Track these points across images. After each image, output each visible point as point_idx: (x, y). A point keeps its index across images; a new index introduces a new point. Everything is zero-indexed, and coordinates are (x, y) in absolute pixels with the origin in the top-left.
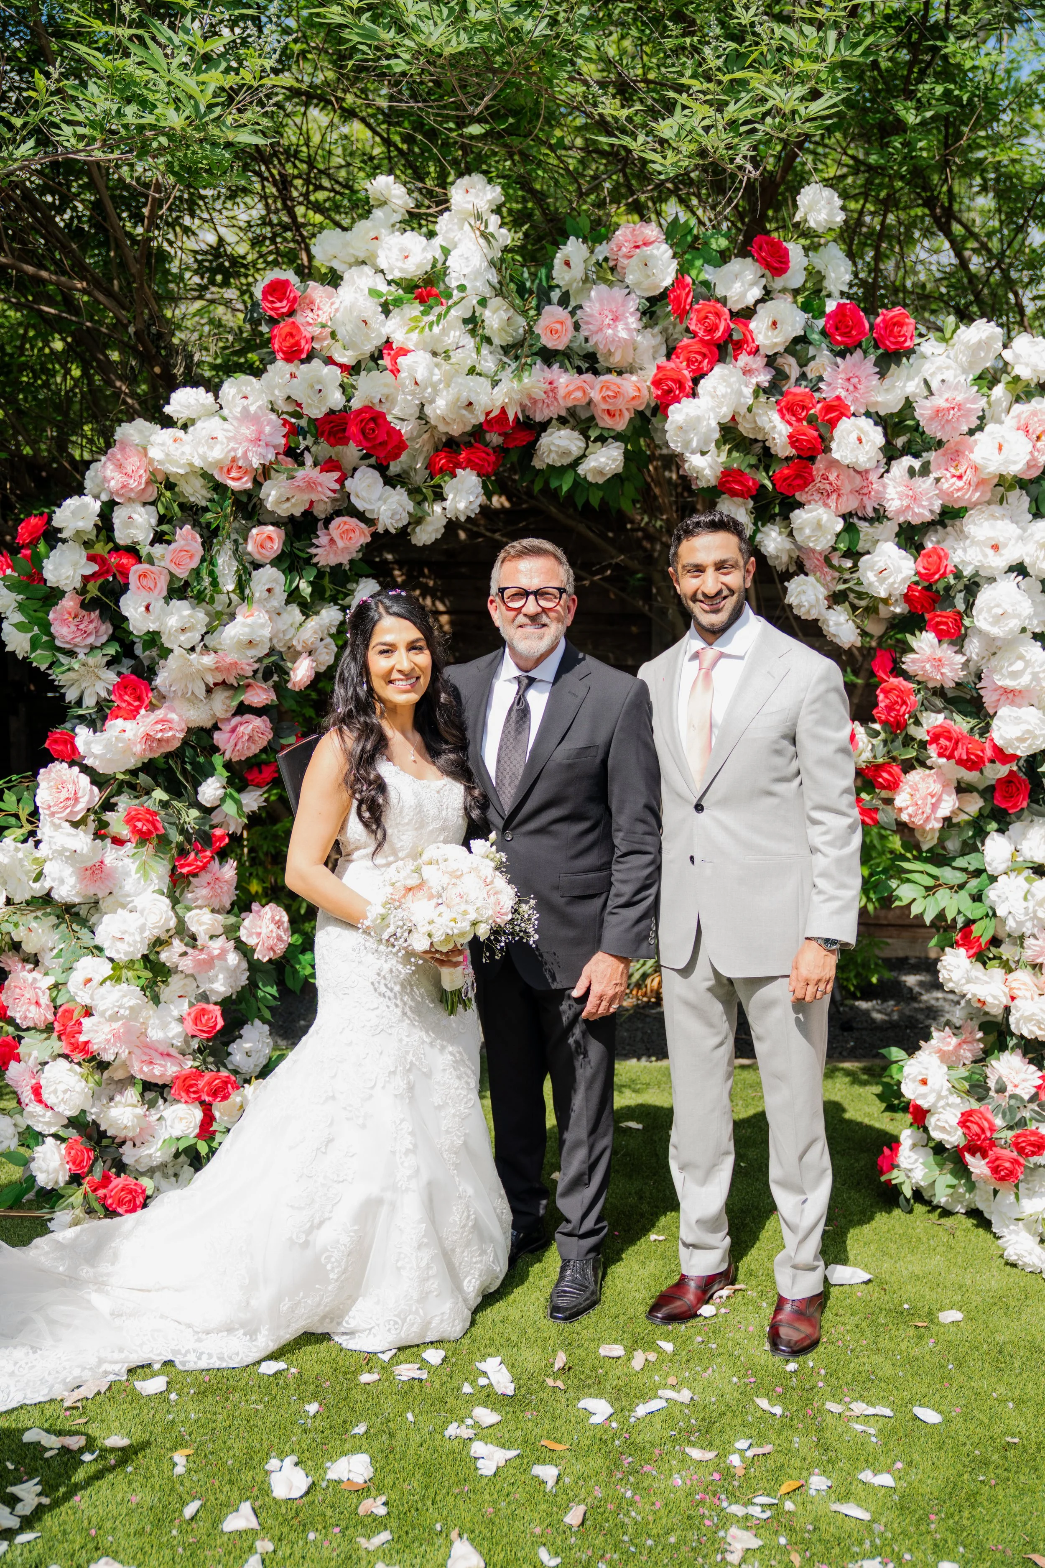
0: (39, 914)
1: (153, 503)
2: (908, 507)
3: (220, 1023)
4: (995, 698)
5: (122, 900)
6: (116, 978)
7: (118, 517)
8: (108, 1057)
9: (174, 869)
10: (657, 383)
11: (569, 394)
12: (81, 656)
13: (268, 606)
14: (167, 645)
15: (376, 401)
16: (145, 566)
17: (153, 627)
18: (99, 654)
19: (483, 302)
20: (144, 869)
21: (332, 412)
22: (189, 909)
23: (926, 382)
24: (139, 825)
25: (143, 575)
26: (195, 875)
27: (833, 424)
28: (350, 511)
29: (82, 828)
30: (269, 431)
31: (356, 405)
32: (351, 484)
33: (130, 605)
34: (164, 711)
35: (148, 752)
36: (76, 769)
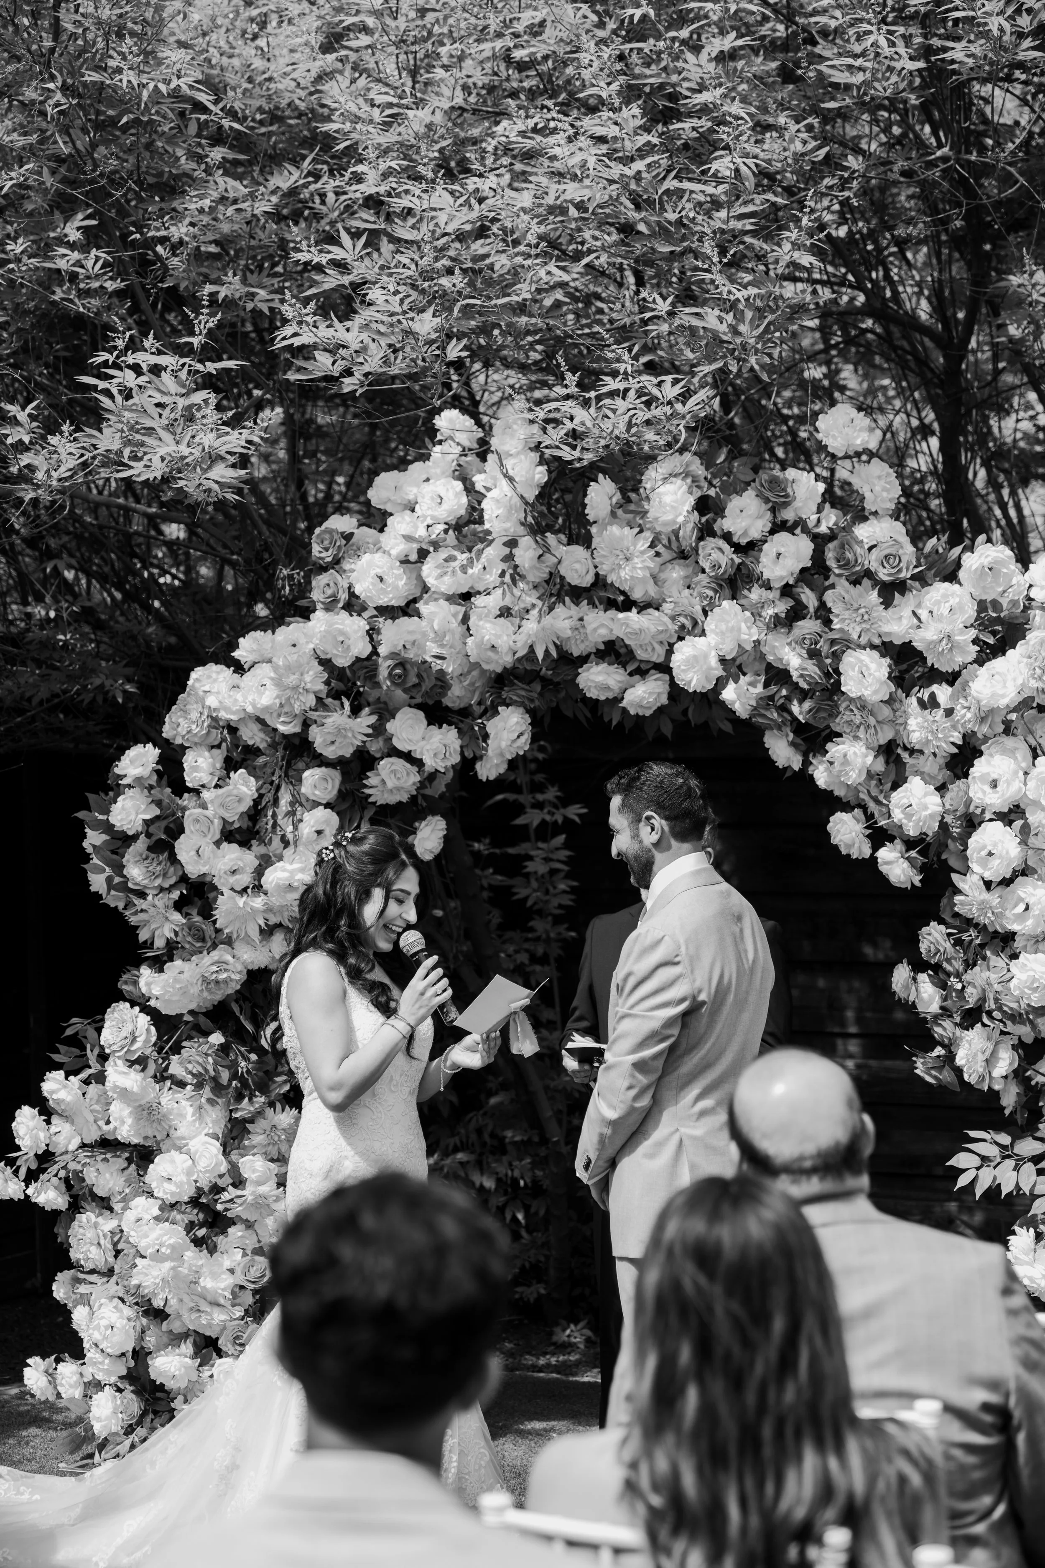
0: (109, 1156)
1: (219, 746)
2: (927, 740)
5: (178, 1143)
6: (162, 1219)
7: (189, 760)
8: (158, 1303)
9: (229, 1112)
10: (674, 617)
11: (595, 630)
12: (150, 898)
14: (219, 887)
15: (400, 647)
16: (200, 810)
17: (205, 870)
18: (165, 894)
19: (512, 543)
20: (200, 1111)
21: (358, 659)
22: (243, 1155)
23: (915, 613)
24: (190, 1067)
25: (197, 820)
26: (251, 1121)
27: (838, 658)
28: (395, 752)
29: (137, 1067)
30: (308, 678)
31: (382, 650)
32: (391, 726)
33: (184, 848)
34: (221, 953)
35: (206, 994)
36: (139, 1009)
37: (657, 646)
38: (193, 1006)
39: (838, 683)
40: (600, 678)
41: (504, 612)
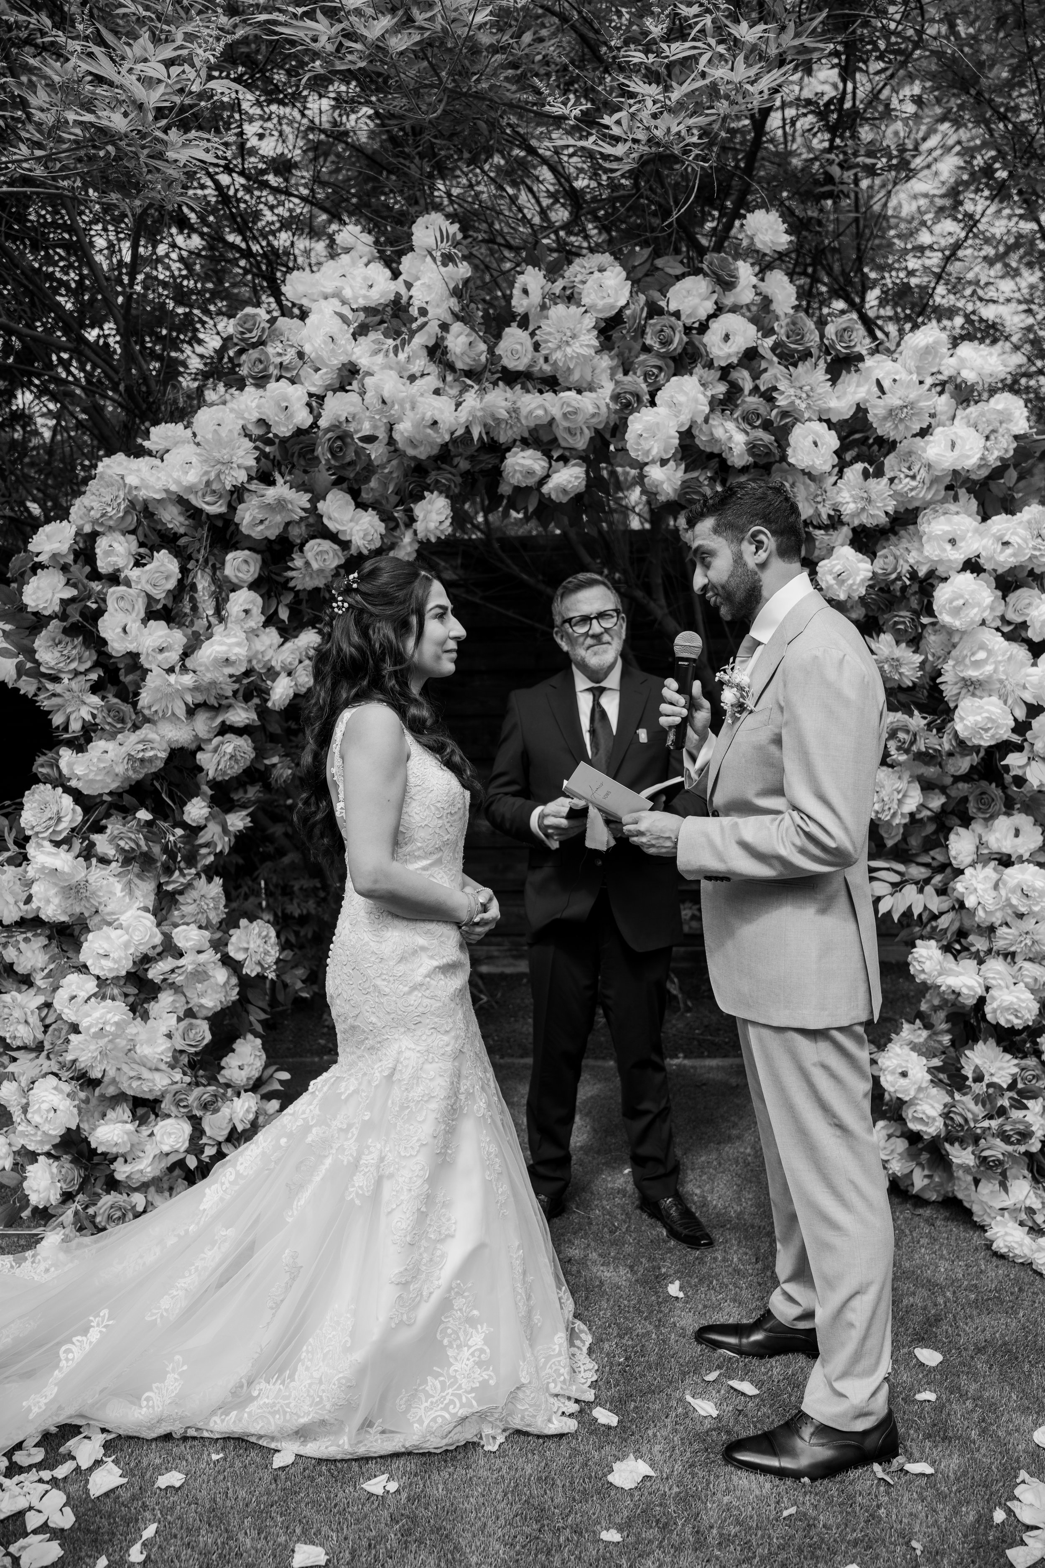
0: (29, 935)
1: (133, 532)
2: (863, 509)
3: (208, 1037)
4: (955, 692)
5: (108, 918)
6: (100, 996)
7: (102, 545)
8: (96, 1074)
9: (160, 886)
10: (616, 397)
11: (531, 412)
12: (66, 681)
13: (246, 626)
14: (146, 666)
15: (343, 419)
16: (122, 588)
17: (132, 647)
18: (82, 678)
19: (445, 327)
20: (129, 888)
21: (298, 431)
22: (176, 925)
23: (878, 383)
24: (122, 843)
25: (120, 598)
26: (181, 893)
27: (788, 429)
28: (324, 532)
29: (66, 847)
30: (240, 453)
31: (323, 423)
32: (323, 505)
33: (108, 627)
34: (146, 731)
35: (131, 773)
36: (60, 790)
37: (586, 431)
38: (113, 786)
39: (786, 456)
40: (528, 462)
41: (437, 392)
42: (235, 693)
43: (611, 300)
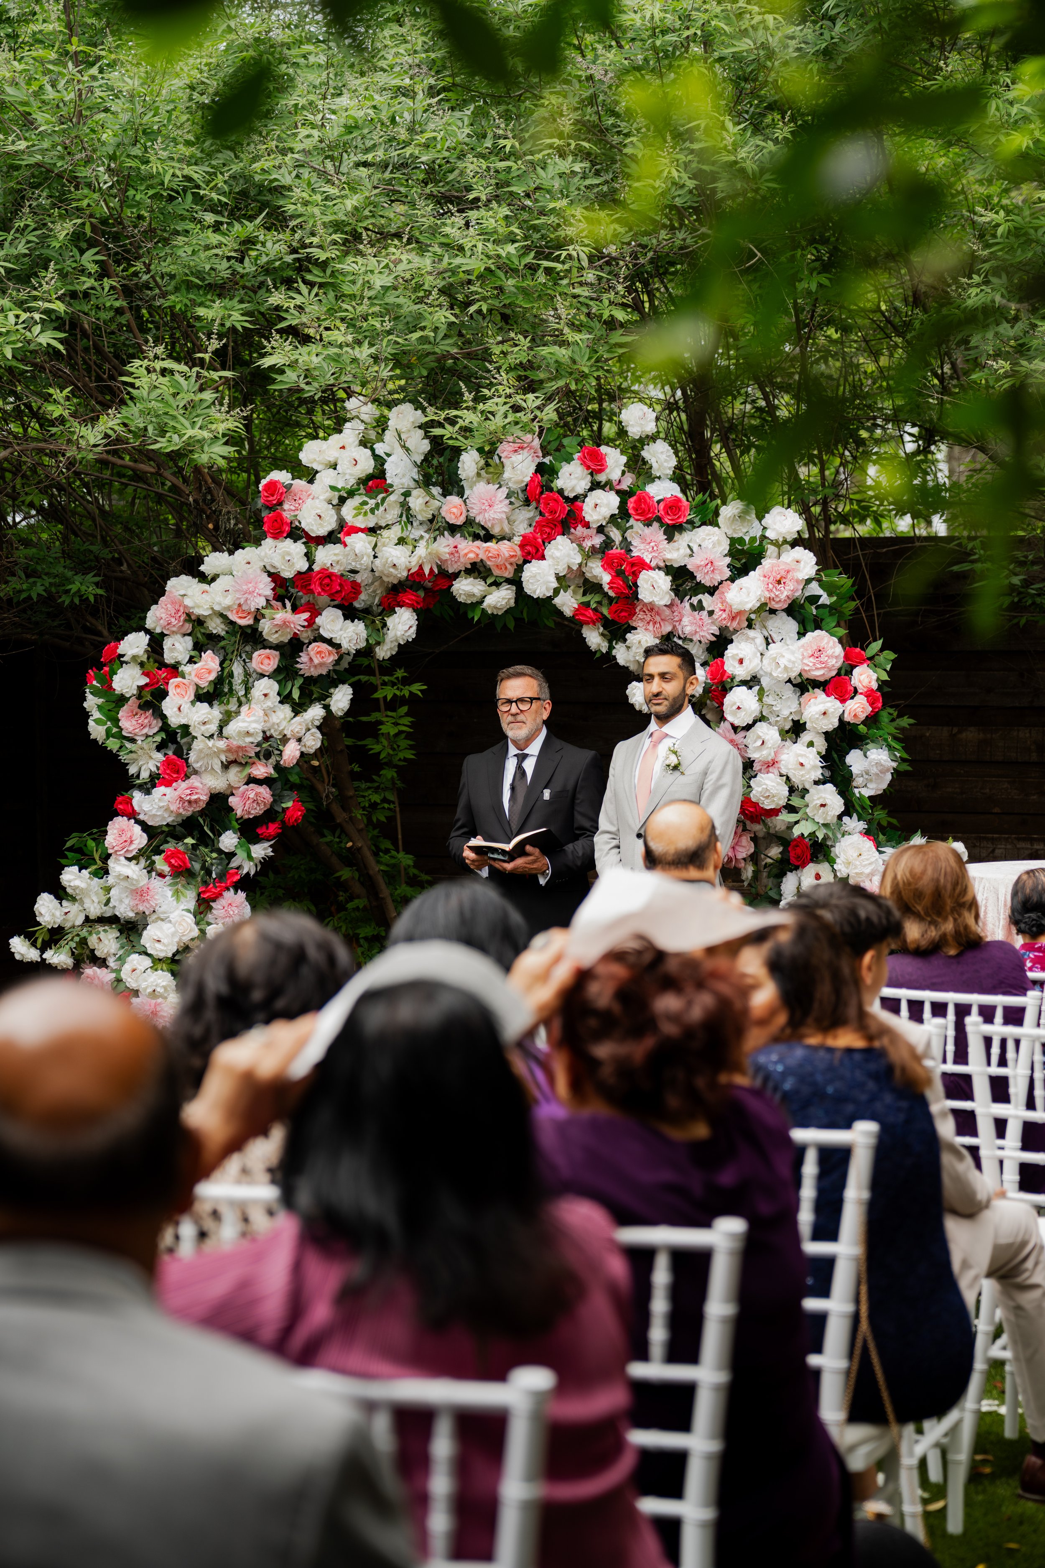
0: (107, 928)
1: (189, 635)
2: (696, 631)
5: (162, 916)
6: (154, 968)
7: (167, 644)
9: (199, 895)
10: (522, 546)
11: (466, 554)
12: (139, 742)
13: (265, 706)
14: (194, 734)
15: (328, 565)
16: (179, 679)
17: (184, 721)
18: (150, 739)
19: (407, 494)
20: (177, 894)
21: (299, 573)
22: (209, 924)
23: (689, 546)
24: (173, 861)
25: (177, 686)
26: (214, 901)
27: (636, 575)
28: (321, 639)
29: (134, 862)
30: (261, 586)
31: (316, 568)
32: (319, 620)
33: (168, 706)
34: (194, 781)
35: (182, 811)
36: (132, 821)
37: (509, 566)
38: (169, 820)
39: (636, 593)
41: (401, 541)
42: (257, 754)
43: (520, 478)
